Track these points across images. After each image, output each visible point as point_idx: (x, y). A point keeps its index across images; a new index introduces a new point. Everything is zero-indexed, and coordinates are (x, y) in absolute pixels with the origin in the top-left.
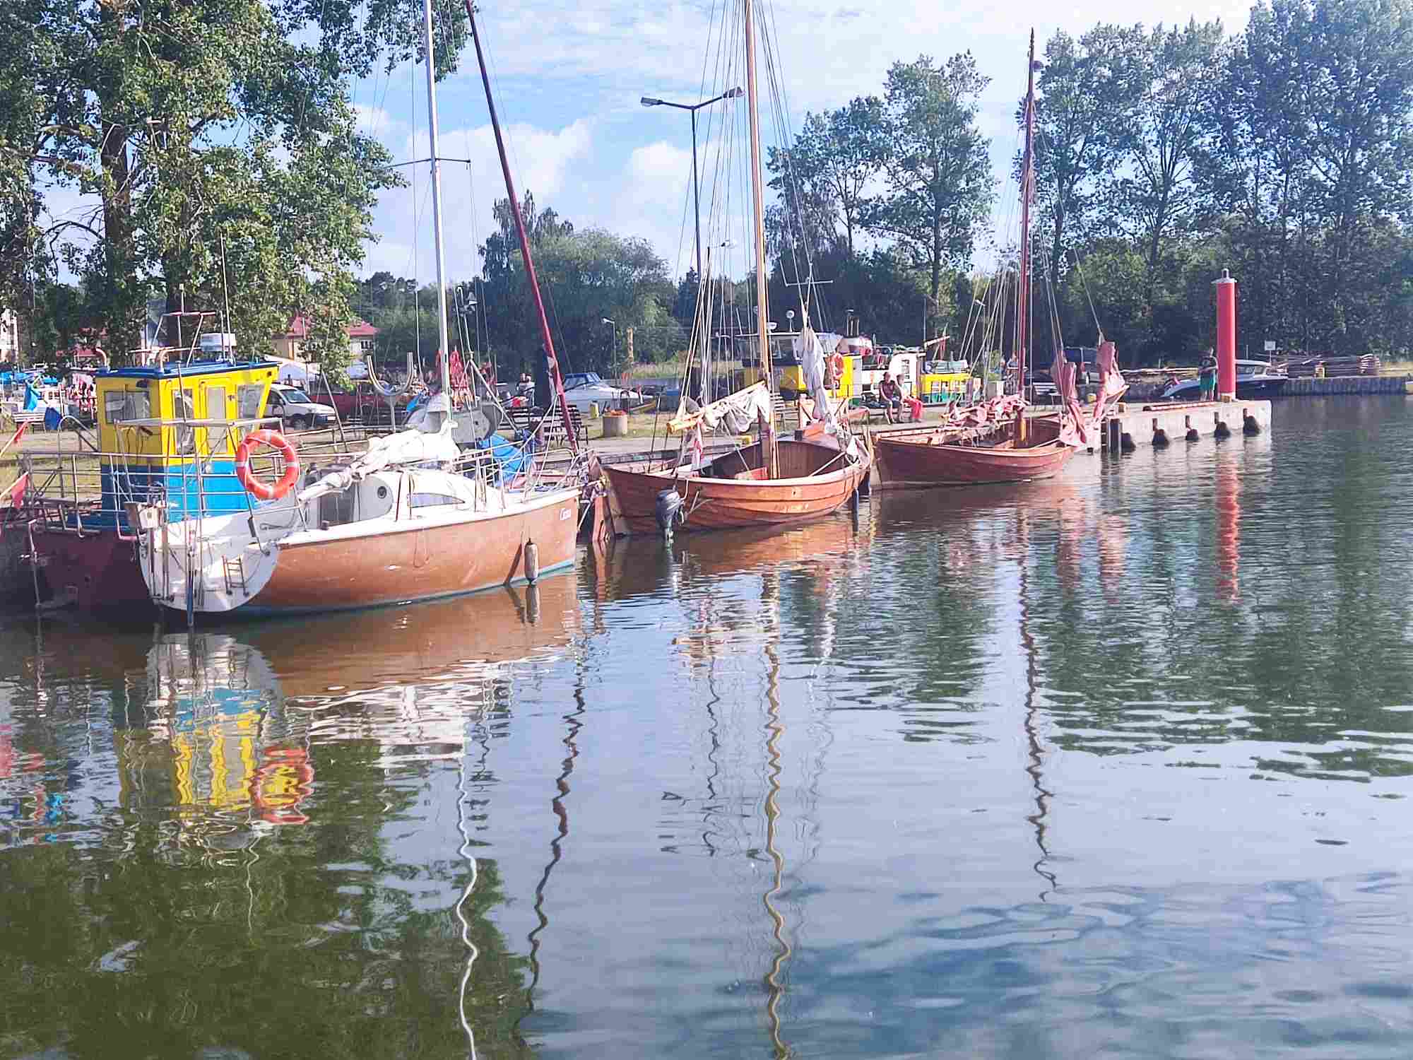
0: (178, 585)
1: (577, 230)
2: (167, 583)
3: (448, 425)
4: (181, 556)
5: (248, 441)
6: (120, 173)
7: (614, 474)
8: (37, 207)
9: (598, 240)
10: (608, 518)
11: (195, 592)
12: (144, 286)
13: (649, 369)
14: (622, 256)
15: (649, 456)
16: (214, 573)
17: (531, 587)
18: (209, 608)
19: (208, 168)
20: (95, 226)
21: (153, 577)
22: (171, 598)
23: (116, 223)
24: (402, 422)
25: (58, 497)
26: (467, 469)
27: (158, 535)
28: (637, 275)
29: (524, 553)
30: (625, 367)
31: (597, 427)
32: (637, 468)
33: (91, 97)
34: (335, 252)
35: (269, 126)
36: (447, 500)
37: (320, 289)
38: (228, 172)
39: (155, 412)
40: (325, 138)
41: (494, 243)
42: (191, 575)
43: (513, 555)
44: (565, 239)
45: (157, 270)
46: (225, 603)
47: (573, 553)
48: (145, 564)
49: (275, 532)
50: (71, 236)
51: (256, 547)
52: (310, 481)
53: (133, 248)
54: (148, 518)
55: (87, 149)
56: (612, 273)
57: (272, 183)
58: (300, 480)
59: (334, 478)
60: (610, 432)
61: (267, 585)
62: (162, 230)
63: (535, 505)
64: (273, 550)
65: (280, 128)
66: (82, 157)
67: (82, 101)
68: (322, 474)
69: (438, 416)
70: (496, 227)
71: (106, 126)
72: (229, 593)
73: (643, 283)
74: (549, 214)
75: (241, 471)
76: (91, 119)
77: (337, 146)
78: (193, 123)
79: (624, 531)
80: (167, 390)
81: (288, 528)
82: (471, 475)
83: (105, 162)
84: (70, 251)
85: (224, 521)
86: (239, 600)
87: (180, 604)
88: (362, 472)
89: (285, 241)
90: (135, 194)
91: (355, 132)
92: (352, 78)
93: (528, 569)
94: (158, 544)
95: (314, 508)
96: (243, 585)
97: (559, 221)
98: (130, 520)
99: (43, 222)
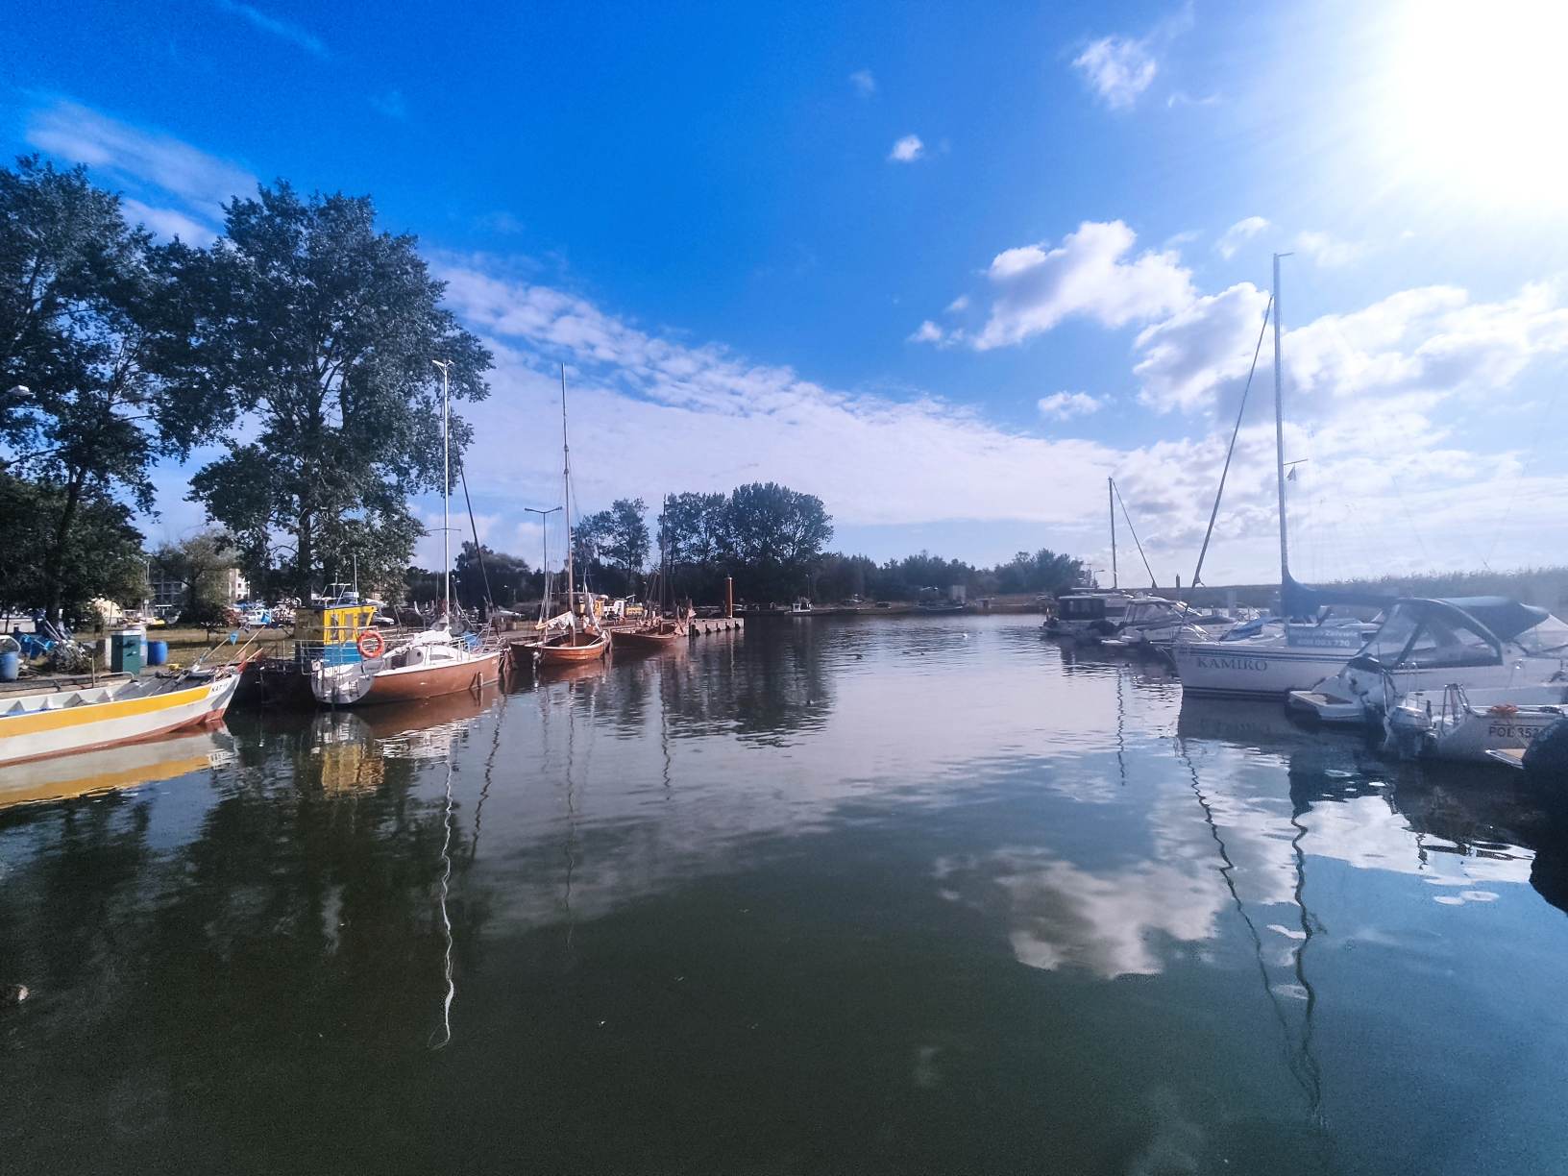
0: (328, 693)
1: (495, 553)
2: (324, 693)
3: (447, 628)
4: (330, 682)
5: (363, 635)
6: (307, 527)
7: (512, 646)
8: (267, 538)
9: (504, 557)
10: (510, 662)
11: (336, 696)
12: (315, 571)
13: (521, 604)
14: (513, 563)
15: (526, 639)
16: (345, 687)
17: (479, 690)
18: (342, 702)
19: (347, 527)
20: (294, 547)
21: (317, 689)
22: (325, 698)
23: (304, 546)
24: (428, 626)
25: (274, 658)
26: (455, 645)
27: (320, 674)
28: (518, 570)
29: (477, 677)
30: (513, 604)
31: (504, 627)
32: (521, 643)
33: (296, 497)
34: (399, 560)
35: (372, 512)
36: (446, 657)
37: (391, 573)
38: (355, 529)
39: (322, 623)
40: (396, 517)
41: (461, 557)
42: (333, 689)
43: (472, 678)
44: (490, 556)
45: (321, 566)
46: (349, 700)
47: (496, 676)
48: (313, 686)
49: (373, 671)
50: (283, 551)
51: (364, 677)
52: (388, 650)
53: (311, 556)
54: (316, 666)
55: (293, 518)
56: (508, 569)
57: (373, 533)
58: (383, 649)
59: (399, 649)
60: (509, 629)
61: (369, 692)
62: (324, 550)
63: (482, 659)
64: (371, 679)
65: (378, 512)
66: (289, 520)
67: (291, 499)
68: (393, 648)
69: (443, 625)
70: (463, 551)
71: (302, 510)
72: (351, 695)
73: (521, 572)
74: (484, 547)
75: (359, 647)
76: (295, 506)
77: (401, 520)
78: (340, 509)
79: (517, 667)
80: (327, 615)
81: (378, 668)
82: (456, 647)
83: (300, 523)
84: (281, 557)
85: (350, 666)
86: (355, 698)
87: (329, 701)
88: (411, 647)
89: (377, 556)
90: (312, 536)
91: (410, 515)
92: (409, 495)
93: (479, 683)
94: (320, 677)
95: (389, 661)
96: (357, 693)
97: (488, 550)
98: (309, 669)
99: (270, 545)
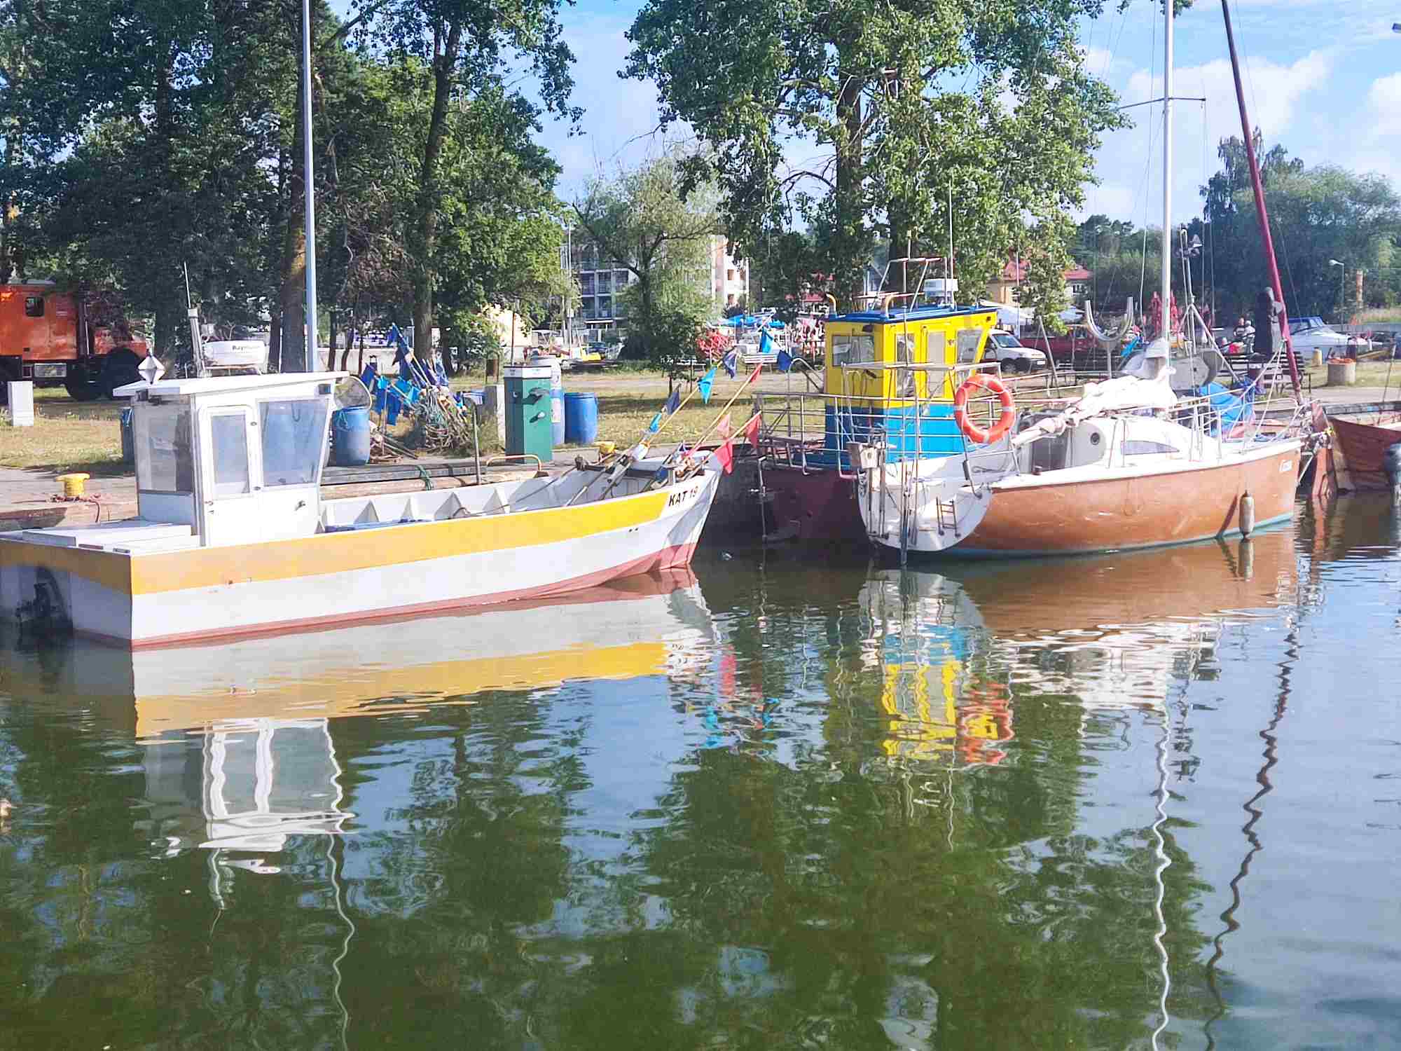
0: (892, 525)
1: (1308, 167)
2: (883, 522)
3: (1166, 371)
4: (897, 496)
5: (967, 385)
6: (853, 124)
7: (1339, 425)
8: (776, 158)
9: (1330, 178)
10: (1331, 471)
11: (908, 532)
12: (870, 233)
13: (1380, 313)
14: (1356, 195)
15: (1379, 407)
16: (927, 513)
17: (1245, 541)
18: (922, 546)
19: (937, 115)
20: (828, 176)
21: (870, 514)
22: (886, 536)
23: (847, 171)
24: (1118, 367)
25: (785, 436)
26: (1183, 417)
27: (876, 474)
28: (1371, 213)
29: (1238, 507)
30: (1352, 311)
31: (1321, 375)
32: (1364, 420)
33: (831, 50)
34: (1056, 196)
35: (997, 70)
36: (1161, 448)
37: (1038, 233)
38: (956, 119)
39: (877, 355)
40: (1053, 81)
41: (1217, 184)
42: (905, 515)
43: (1226, 507)
44: (1294, 176)
45: (883, 218)
46: (937, 543)
47: (1290, 509)
48: (863, 501)
49: (988, 475)
50: (807, 186)
51: (969, 490)
52: (1024, 426)
53: (862, 196)
54: (868, 459)
55: (825, 101)
56: (1345, 212)
57: (996, 128)
58: (1013, 423)
59: (1047, 424)
60: (1335, 379)
61: (981, 528)
62: (889, 177)
63: (1252, 456)
64: (985, 494)
65: (1008, 73)
66: (818, 108)
67: (823, 53)
68: (1037, 418)
69: (1155, 362)
70: (1220, 166)
71: (843, 78)
72: (941, 533)
73: (1378, 221)
74: (1278, 151)
75: (958, 415)
76: (831, 70)
77: (1064, 89)
78: (924, 72)
79: (1349, 486)
80: (890, 334)
81: (1000, 471)
82: (1186, 423)
83: (840, 113)
84: (804, 200)
85: (940, 462)
86: (950, 540)
87: (894, 542)
88: (1076, 417)
89: (1008, 187)
90: (866, 144)
91: (1083, 74)
92: (1082, 19)
93: (1243, 522)
94: (876, 483)
95: (1026, 452)
96: (955, 527)
97: (1288, 159)
98: (850, 458)
99: (781, 172)
